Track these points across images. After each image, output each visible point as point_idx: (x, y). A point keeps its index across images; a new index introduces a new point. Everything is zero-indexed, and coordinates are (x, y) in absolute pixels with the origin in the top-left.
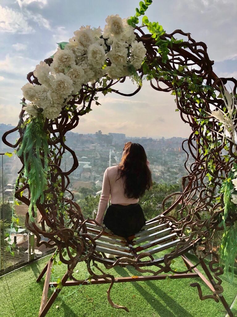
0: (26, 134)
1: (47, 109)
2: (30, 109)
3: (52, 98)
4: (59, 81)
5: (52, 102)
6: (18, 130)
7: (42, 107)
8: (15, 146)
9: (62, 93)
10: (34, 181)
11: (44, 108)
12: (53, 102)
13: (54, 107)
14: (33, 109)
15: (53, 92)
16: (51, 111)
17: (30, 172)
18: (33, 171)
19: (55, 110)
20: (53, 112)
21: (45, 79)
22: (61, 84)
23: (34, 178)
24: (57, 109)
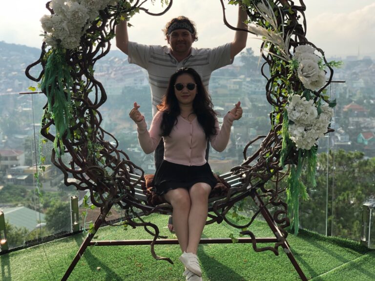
0: (48, 65)
1: (65, 40)
2: (49, 41)
3: (68, 29)
4: (73, 11)
5: (68, 33)
6: (41, 63)
7: (60, 38)
8: (38, 80)
9: (77, 22)
10: (57, 114)
11: (62, 39)
12: (70, 32)
13: (72, 37)
14: (52, 40)
15: (69, 22)
16: (69, 41)
17: (54, 106)
18: (56, 105)
19: (73, 39)
20: (71, 42)
21: (60, 10)
22: (75, 13)
23: (57, 112)
24: (76, 38)
